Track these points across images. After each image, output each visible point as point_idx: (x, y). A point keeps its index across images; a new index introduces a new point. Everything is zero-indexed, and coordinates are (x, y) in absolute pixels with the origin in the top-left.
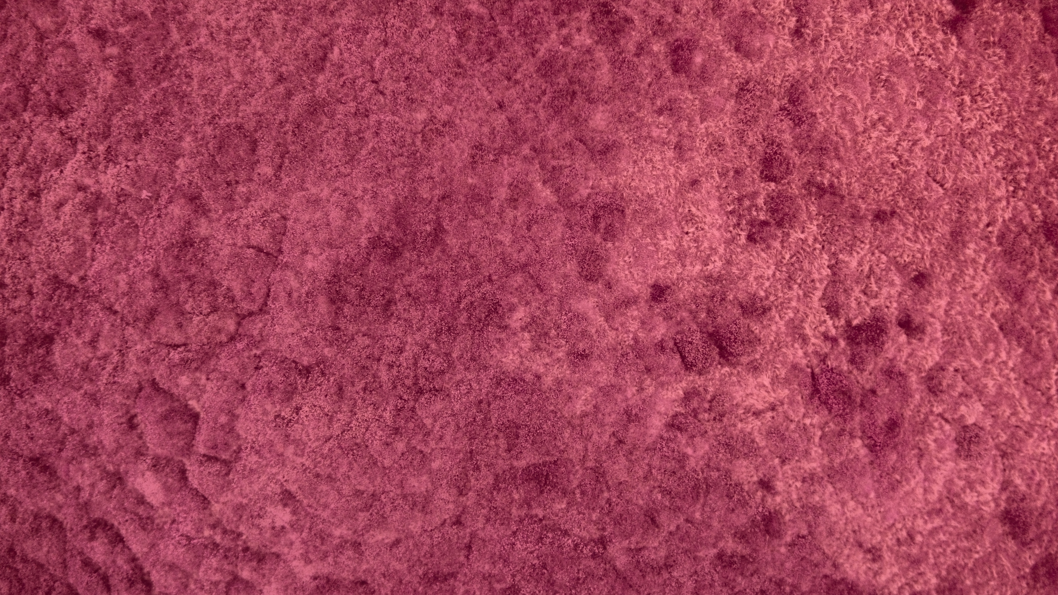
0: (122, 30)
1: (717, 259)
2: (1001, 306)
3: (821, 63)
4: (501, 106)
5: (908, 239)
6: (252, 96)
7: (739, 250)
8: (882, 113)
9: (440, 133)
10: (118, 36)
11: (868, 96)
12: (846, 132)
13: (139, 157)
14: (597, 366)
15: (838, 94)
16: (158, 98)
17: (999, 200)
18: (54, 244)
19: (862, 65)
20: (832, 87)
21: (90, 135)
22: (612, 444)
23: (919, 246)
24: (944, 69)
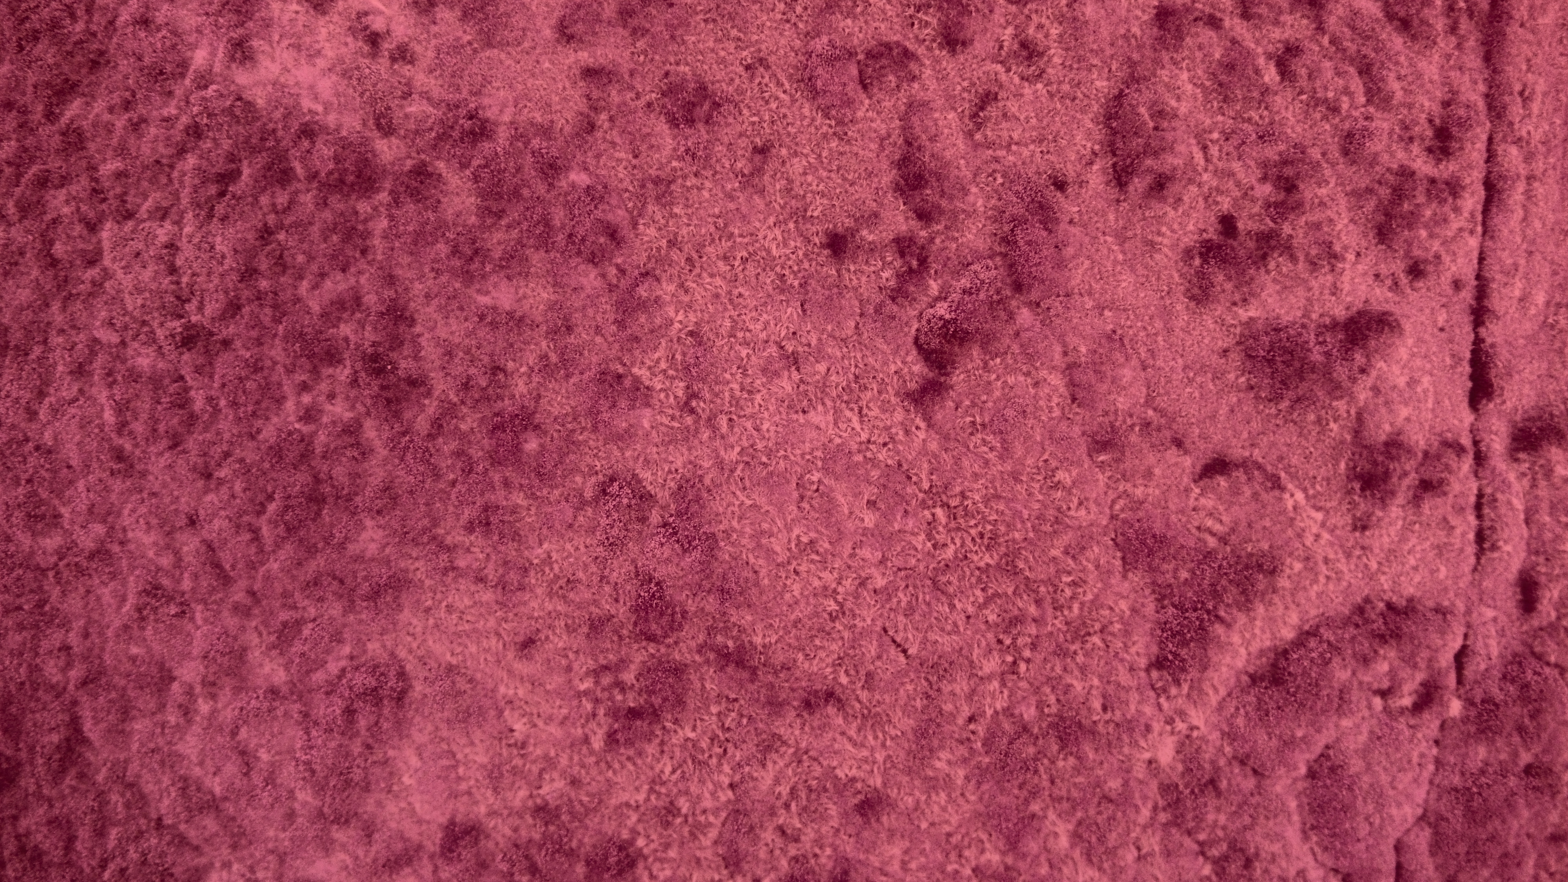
1: (555, 775)
2: (988, 855)
3: (722, 453)
5: (850, 739)
7: (593, 759)
8: (813, 535)
11: (793, 508)
12: (761, 562)
15: (749, 502)
17: (989, 678)
19: (786, 457)
20: (738, 493)
23: (865, 753)
24: (905, 466)
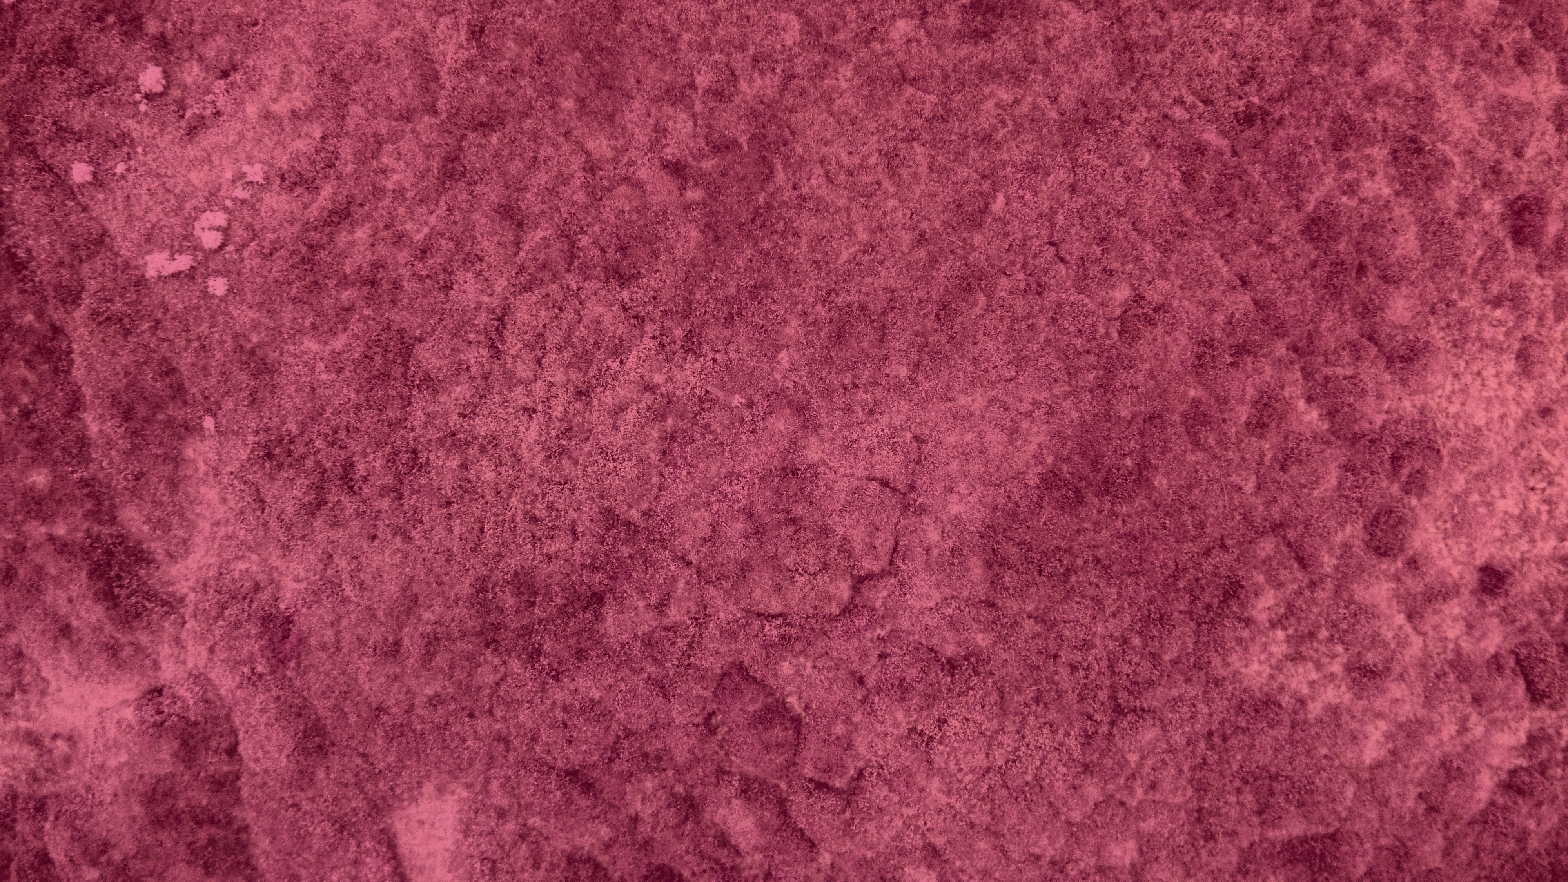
0: (707, 165)
4: (1244, 281)
6: (881, 263)
9: (1150, 321)
10: (703, 174)
13: (732, 347)
14: (1397, 690)
16: (756, 265)
18: (611, 465)
21: (665, 313)
22: (1420, 811)
